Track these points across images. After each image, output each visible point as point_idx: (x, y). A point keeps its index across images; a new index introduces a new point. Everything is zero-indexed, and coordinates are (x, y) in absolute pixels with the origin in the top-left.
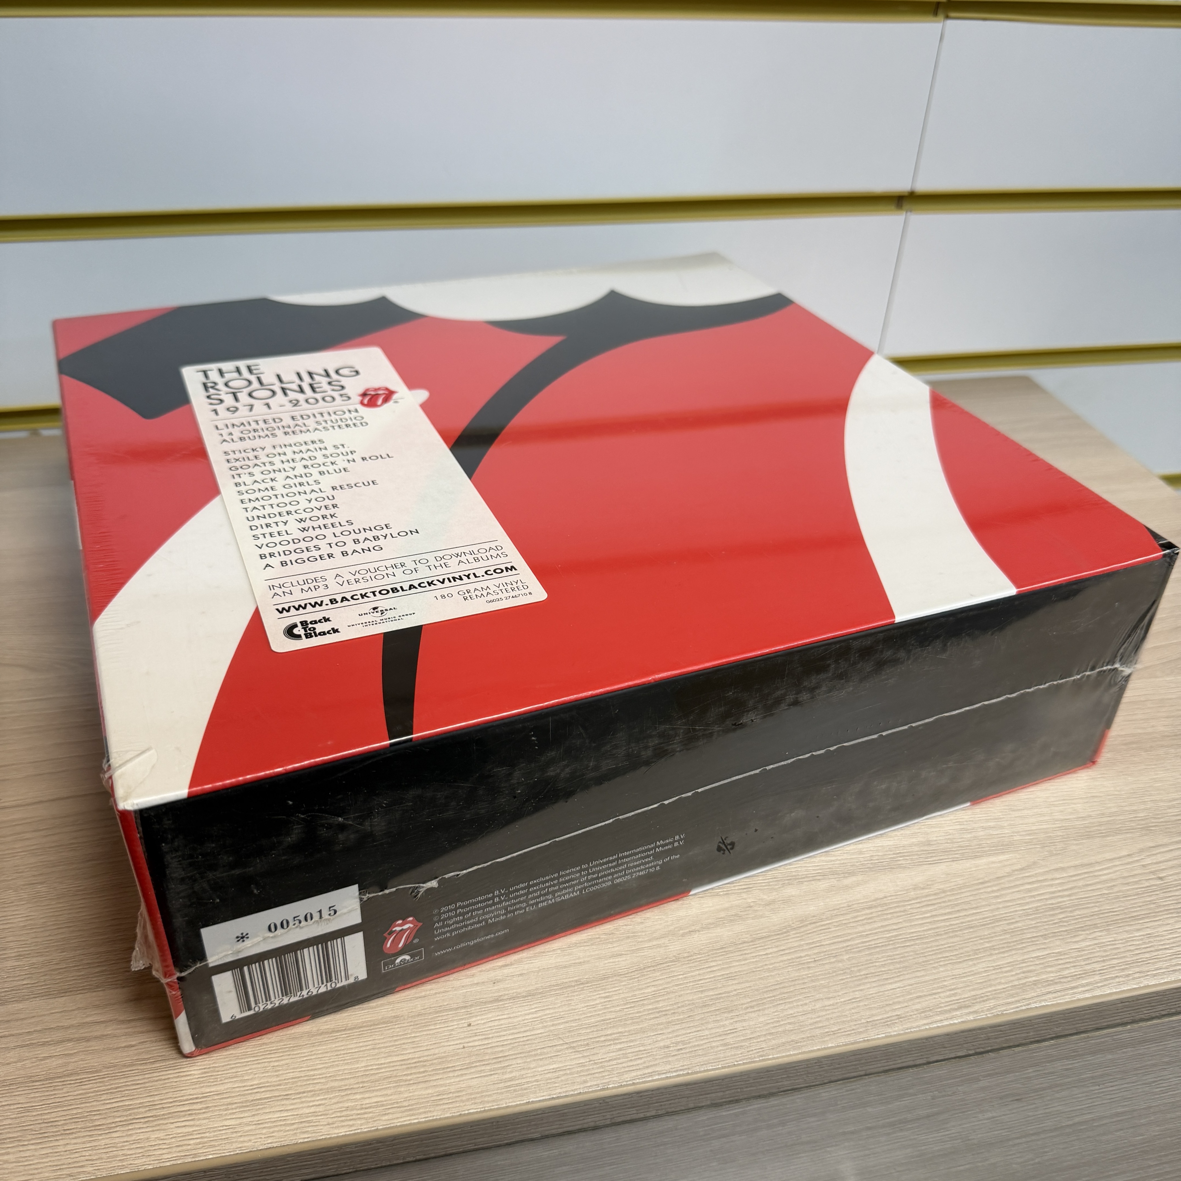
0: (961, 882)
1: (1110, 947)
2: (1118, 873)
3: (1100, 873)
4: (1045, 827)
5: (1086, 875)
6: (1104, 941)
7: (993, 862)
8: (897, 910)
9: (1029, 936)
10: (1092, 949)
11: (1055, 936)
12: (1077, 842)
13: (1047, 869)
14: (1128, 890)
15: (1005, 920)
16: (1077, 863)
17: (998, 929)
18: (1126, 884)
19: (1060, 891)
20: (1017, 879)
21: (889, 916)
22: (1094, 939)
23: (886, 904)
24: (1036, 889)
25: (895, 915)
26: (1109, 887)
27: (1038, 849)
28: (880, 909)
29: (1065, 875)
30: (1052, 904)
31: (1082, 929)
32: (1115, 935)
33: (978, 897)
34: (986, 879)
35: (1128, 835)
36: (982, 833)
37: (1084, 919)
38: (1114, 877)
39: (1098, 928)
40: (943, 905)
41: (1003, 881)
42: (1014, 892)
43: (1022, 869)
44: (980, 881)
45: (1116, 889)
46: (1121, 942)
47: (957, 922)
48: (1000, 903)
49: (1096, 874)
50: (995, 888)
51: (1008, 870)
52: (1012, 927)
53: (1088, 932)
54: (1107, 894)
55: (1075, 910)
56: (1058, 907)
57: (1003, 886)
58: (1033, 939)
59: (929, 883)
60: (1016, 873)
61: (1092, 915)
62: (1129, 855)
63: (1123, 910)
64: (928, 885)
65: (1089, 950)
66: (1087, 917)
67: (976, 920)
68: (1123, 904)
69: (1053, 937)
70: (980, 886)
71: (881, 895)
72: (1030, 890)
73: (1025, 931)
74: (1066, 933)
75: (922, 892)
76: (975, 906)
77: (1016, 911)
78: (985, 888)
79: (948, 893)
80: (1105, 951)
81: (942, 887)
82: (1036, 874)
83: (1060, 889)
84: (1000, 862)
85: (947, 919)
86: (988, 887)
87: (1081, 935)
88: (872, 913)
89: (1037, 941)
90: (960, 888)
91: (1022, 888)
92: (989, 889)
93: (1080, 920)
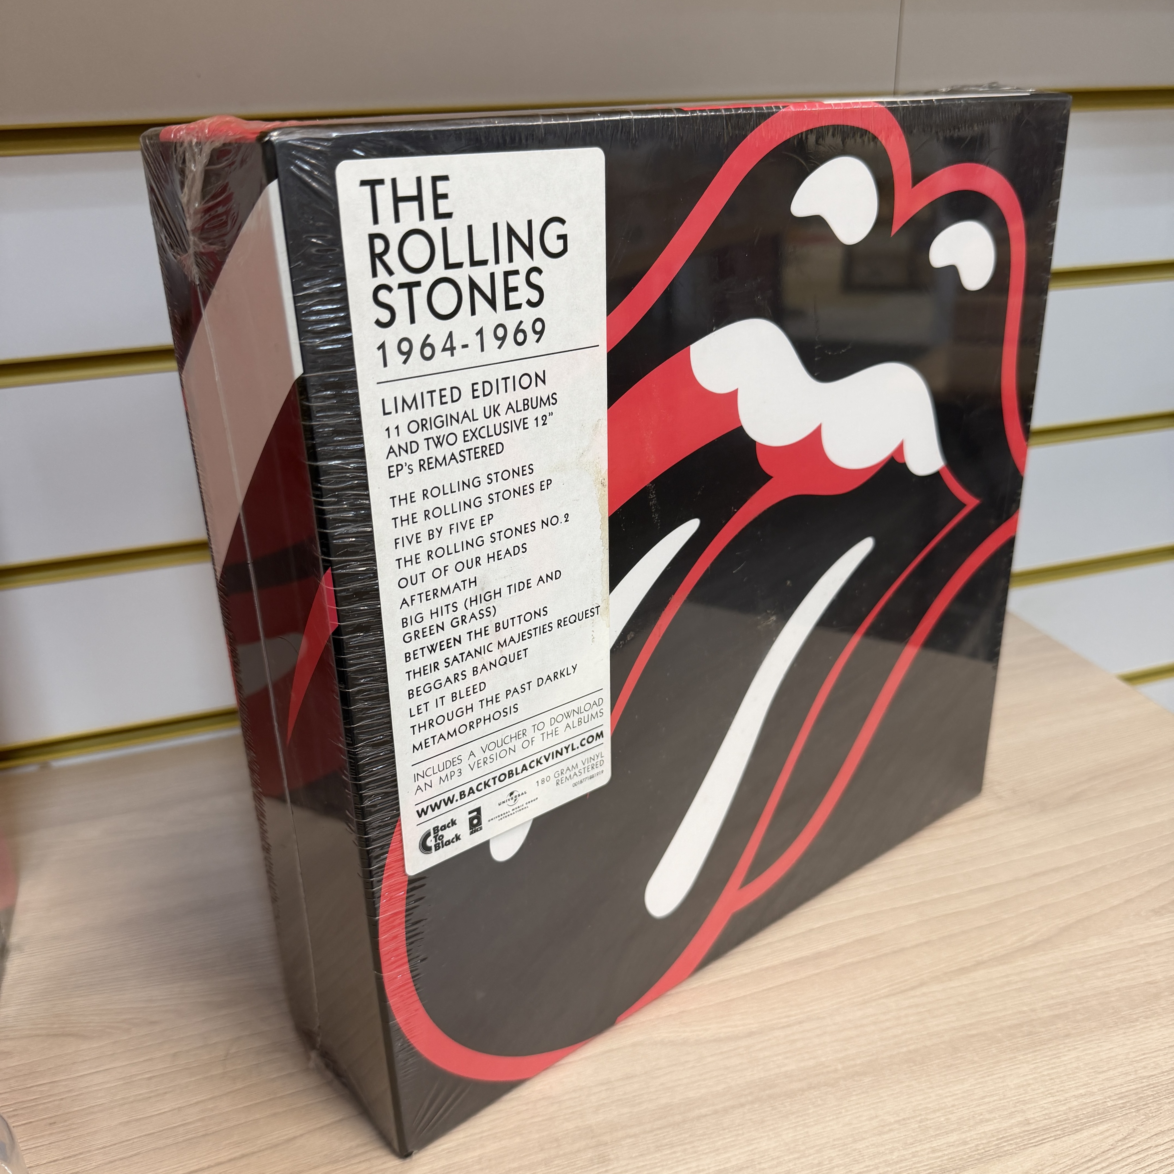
44: (1088, 1158)
50: (1104, 1165)
51: (1111, 1141)
57: (1111, 1160)
59: (1040, 1168)
60: (1120, 1144)
70: (1090, 1164)
72: (1138, 1162)
78: (1094, 1165)
82: (1139, 1142)
83: (1166, 1156)
84: (1101, 1133)
86: (1097, 1164)
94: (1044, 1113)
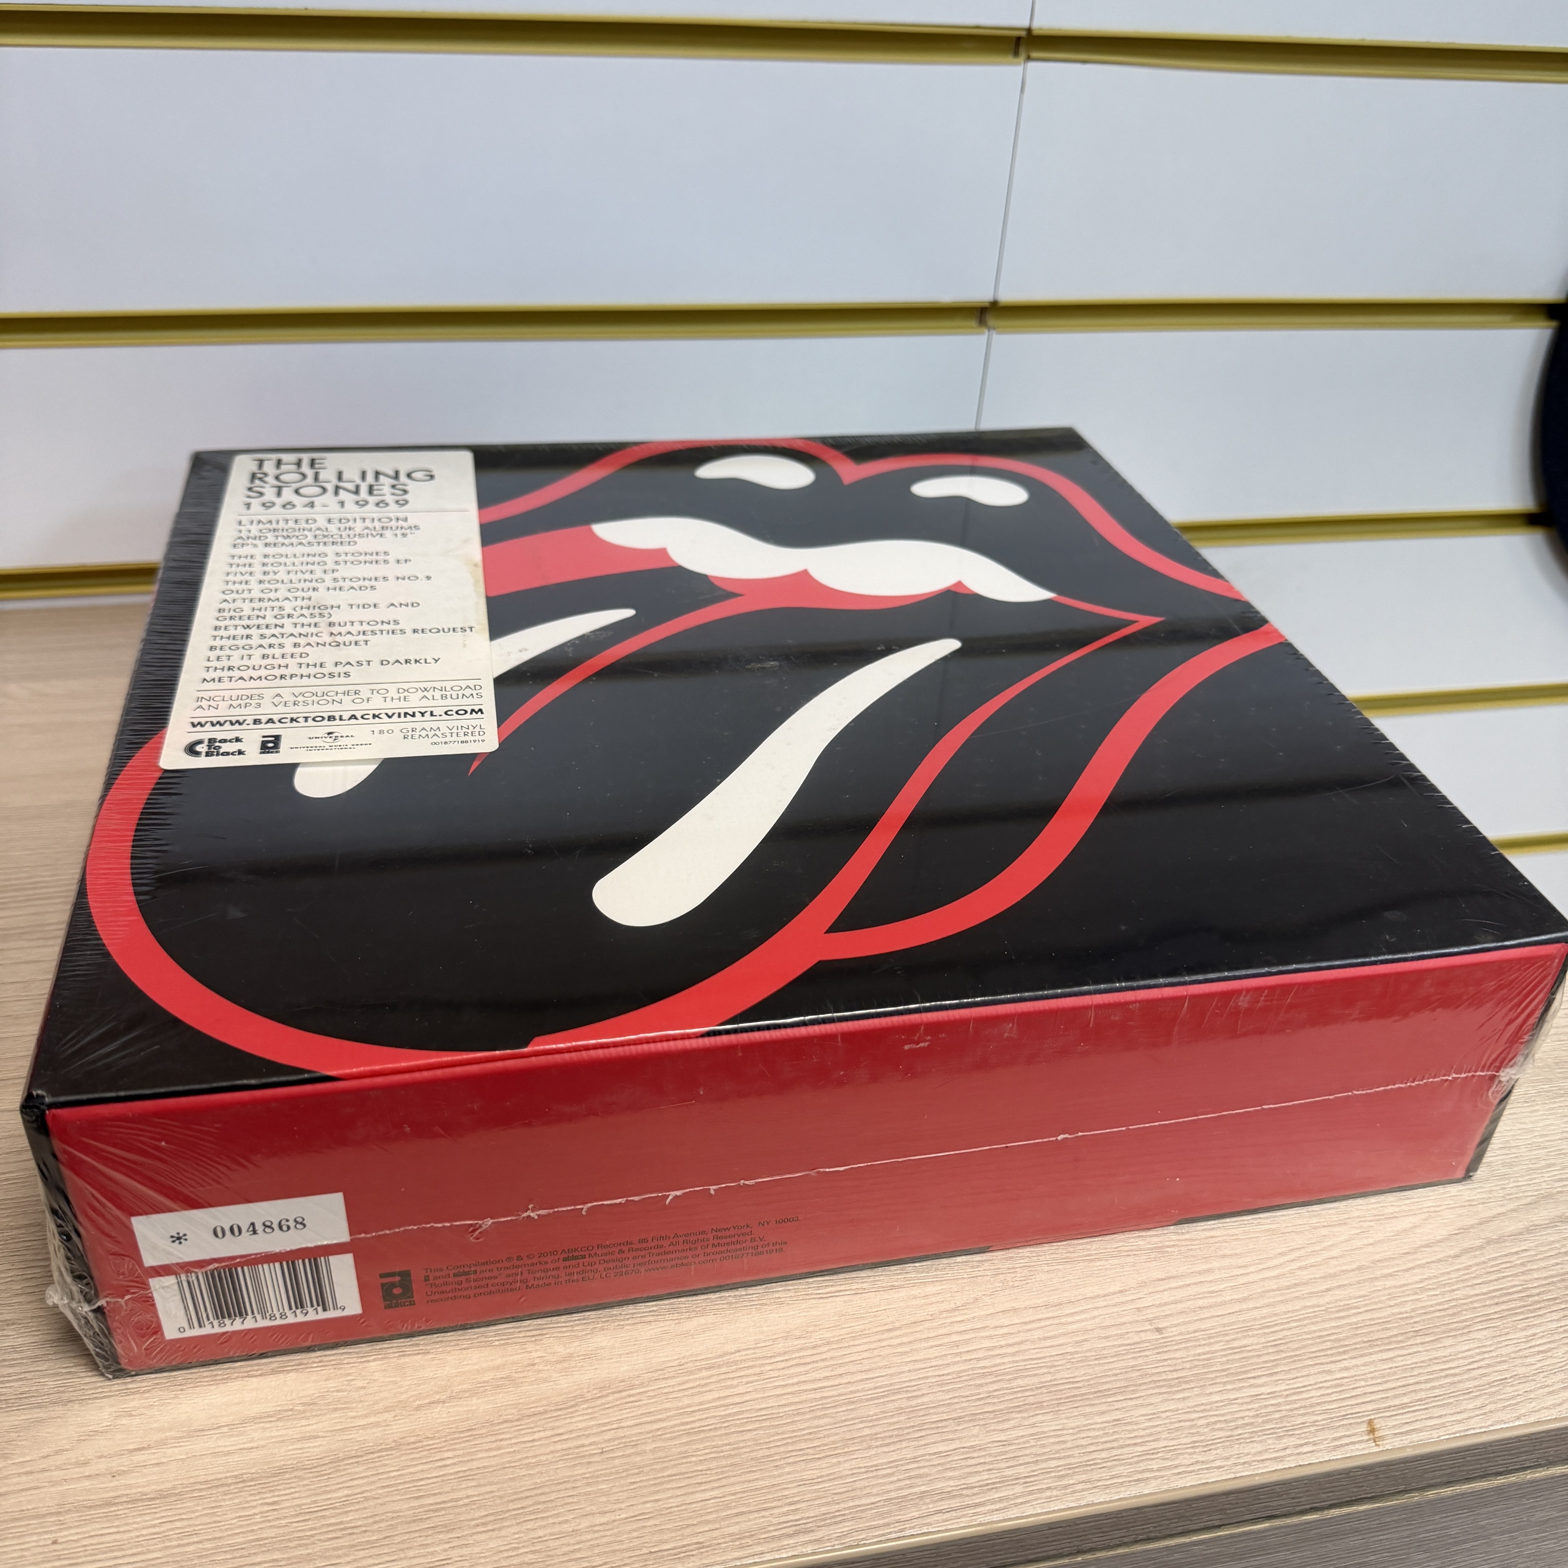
0: (857, 1329)
1: (1052, 1440)
2: (1097, 1320)
3: (1070, 1319)
5: (1048, 1323)
6: (1046, 1429)
8: (751, 1371)
9: (935, 1418)
10: (1024, 1443)
11: (974, 1420)
12: (1050, 1268)
13: (992, 1311)
14: (1104, 1348)
15: (907, 1391)
16: (1040, 1302)
17: (891, 1406)
18: (1106, 1338)
19: (1001, 1347)
21: (735, 1382)
22: (1033, 1425)
23: (735, 1362)
24: (967, 1342)
25: (744, 1380)
26: (1077, 1342)
28: (724, 1370)
29: (1017, 1321)
30: (984, 1367)
31: (1018, 1409)
32: (1065, 1421)
33: (876, 1353)
34: (897, 1325)
35: (1129, 1260)
37: (1027, 1394)
38: (1089, 1328)
39: (1042, 1407)
40: (821, 1364)
42: (931, 1347)
43: (956, 1309)
44: (887, 1327)
45: (1087, 1346)
46: (1071, 1431)
47: (835, 1393)
48: (906, 1363)
49: (1063, 1320)
50: (905, 1340)
52: (913, 1403)
53: (1026, 1415)
54: (1072, 1353)
55: (1016, 1378)
56: (991, 1373)
57: (918, 1336)
58: (940, 1425)
61: (1041, 1387)
62: (1121, 1292)
63: (1089, 1380)
64: (807, 1332)
65: (1019, 1444)
66: (1032, 1390)
67: (863, 1390)
68: (1090, 1371)
69: (970, 1421)
70: (886, 1336)
71: (733, 1348)
72: (956, 1344)
73: (932, 1411)
74: (991, 1415)
75: (796, 1343)
76: (868, 1367)
77: (927, 1378)
79: (834, 1346)
80: (1043, 1446)
81: (828, 1335)
83: (1003, 1343)
85: (821, 1388)
86: (897, 1337)
87: (1014, 1419)
88: (711, 1376)
89: (946, 1427)
90: (854, 1338)
91: (946, 1340)
92: (897, 1341)
93: (1019, 1395)
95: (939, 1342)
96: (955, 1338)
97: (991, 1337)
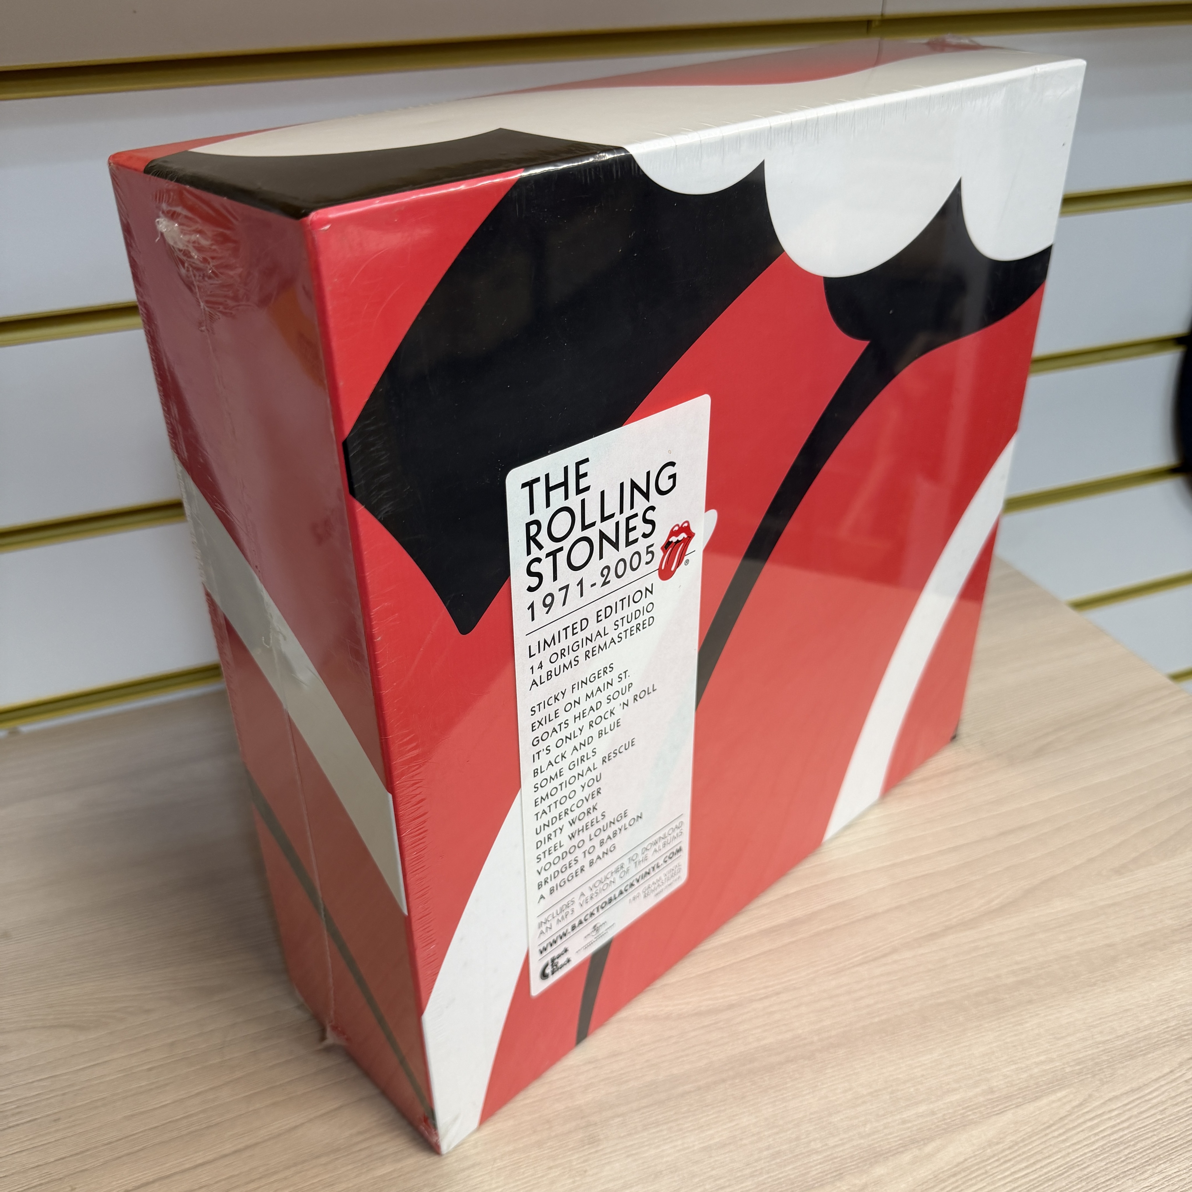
0: (1029, 1130)
1: (1177, 1179)
2: (1166, 1094)
3: (1150, 1097)
4: (1090, 1052)
5: (1139, 1102)
6: (1170, 1173)
7: (1053, 1102)
8: (979, 1172)
9: (1103, 1180)
10: (1162, 1185)
11: (1126, 1176)
12: (1123, 1065)
13: (1102, 1101)
14: (1178, 1112)
15: (1078, 1165)
16: (1128, 1088)
17: (1074, 1177)
18: (1176, 1104)
19: (1119, 1124)
20: (1078, 1117)
21: (974, 1181)
22: (1161, 1172)
23: (968, 1168)
24: (1097, 1125)
25: (979, 1179)
26: (1161, 1111)
27: (1090, 1079)
28: (963, 1174)
29: (1120, 1105)
30: (1115, 1140)
31: (1148, 1163)
32: (1178, 1165)
33: (1048, 1144)
34: (1051, 1122)
35: (1166, 1049)
36: (1036, 1070)
37: (1148, 1152)
38: (1164, 1100)
39: (1160, 1159)
40: (1019, 1159)
41: (1066, 1121)
42: (1078, 1133)
43: (1081, 1104)
44: (1046, 1125)
45: (1168, 1113)
46: (1185, 1171)
47: (1036, 1176)
48: (1069, 1147)
49: (1147, 1098)
50: (1060, 1131)
51: (1068, 1107)
52: (1085, 1172)
53: (1154, 1166)
54: (1162, 1119)
55: (1137, 1143)
56: (1121, 1143)
57: (1067, 1127)
58: (1108, 1183)
59: (1001, 1136)
60: (1076, 1110)
61: (1154, 1146)
62: (1171, 1072)
63: (1179, 1135)
64: (1001, 1139)
65: (1159, 1186)
66: (1149, 1149)
67: (1052, 1170)
68: (1177, 1129)
69: (1124, 1177)
70: (1048, 1131)
71: (961, 1159)
72: (1092, 1128)
73: (1099, 1175)
74: (1134, 1171)
75: (997, 1147)
76: (1047, 1155)
77: (1085, 1154)
78: (1052, 1132)
79: (1021, 1145)
80: (1173, 1184)
81: (1014, 1138)
82: (1094, 1108)
83: (1118, 1121)
84: (1059, 1100)
85: (1026, 1174)
86: (1054, 1131)
87: (1148, 1170)
88: (957, 1181)
89: (1111, 1184)
90: (1030, 1137)
91: (1084, 1126)
92: (1056, 1134)
93: (1144, 1154)
94: (1006, 1080)
95: (1081, 1129)
96: (1089, 1124)
97: (1110, 1119)
